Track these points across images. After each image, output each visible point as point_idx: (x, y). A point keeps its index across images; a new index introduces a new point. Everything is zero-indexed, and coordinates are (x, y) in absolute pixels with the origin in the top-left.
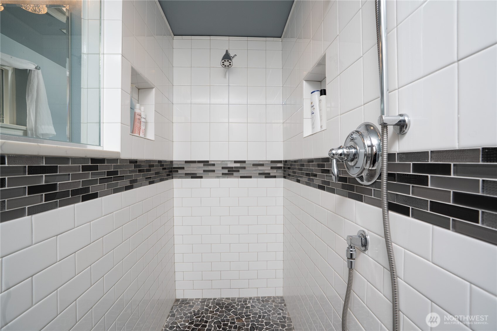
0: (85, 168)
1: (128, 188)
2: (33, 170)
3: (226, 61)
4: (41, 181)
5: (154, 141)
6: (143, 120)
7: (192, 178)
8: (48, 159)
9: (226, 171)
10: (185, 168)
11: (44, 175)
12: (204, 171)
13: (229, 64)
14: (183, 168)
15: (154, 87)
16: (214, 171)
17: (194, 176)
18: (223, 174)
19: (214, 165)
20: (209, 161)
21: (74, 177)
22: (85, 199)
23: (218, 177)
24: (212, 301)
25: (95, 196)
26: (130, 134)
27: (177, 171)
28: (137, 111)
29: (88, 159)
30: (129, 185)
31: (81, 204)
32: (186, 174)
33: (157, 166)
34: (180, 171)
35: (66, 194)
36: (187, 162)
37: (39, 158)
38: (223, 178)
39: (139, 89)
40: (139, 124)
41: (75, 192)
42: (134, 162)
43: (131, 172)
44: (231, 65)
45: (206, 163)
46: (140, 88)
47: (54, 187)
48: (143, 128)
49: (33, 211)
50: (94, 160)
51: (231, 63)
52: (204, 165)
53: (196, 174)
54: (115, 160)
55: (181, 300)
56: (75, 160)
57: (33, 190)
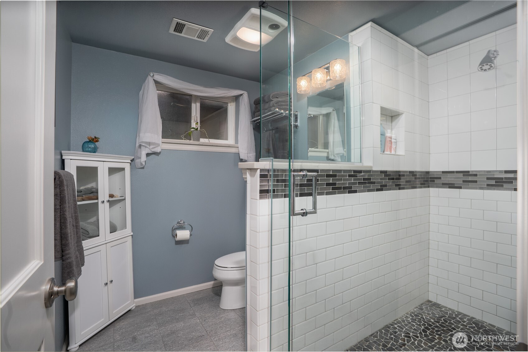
0: (350, 176)
1: (378, 190)
2: (328, 176)
3: (484, 66)
4: (330, 181)
5: (405, 156)
6: (393, 141)
7: (450, 187)
8: (333, 171)
9: (493, 182)
10: (442, 178)
11: (331, 178)
12: (464, 181)
13: (490, 67)
14: (440, 178)
15: (403, 112)
16: (476, 182)
17: (451, 186)
18: (488, 185)
19: (476, 175)
20: (469, 171)
21: (344, 180)
22: (349, 192)
23: (481, 188)
24: (469, 318)
25: (355, 192)
26: (381, 154)
27: (434, 181)
28: (388, 134)
29: (352, 170)
30: (380, 188)
31: (347, 194)
32: (443, 184)
33: (407, 175)
34: (437, 181)
35: (340, 188)
36: (443, 172)
37: (329, 170)
38: (488, 189)
39: (392, 117)
40: (390, 145)
41: (344, 188)
42: (384, 173)
43: (381, 179)
44: (492, 67)
45: (466, 173)
46: (393, 115)
47: (335, 184)
48: (394, 146)
49: (328, 194)
50: (355, 171)
51: (491, 65)
52: (464, 175)
53: (454, 184)
54: (369, 171)
55: (433, 303)
56: (345, 171)
57: (328, 184)
